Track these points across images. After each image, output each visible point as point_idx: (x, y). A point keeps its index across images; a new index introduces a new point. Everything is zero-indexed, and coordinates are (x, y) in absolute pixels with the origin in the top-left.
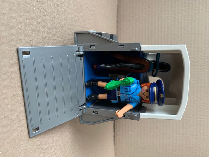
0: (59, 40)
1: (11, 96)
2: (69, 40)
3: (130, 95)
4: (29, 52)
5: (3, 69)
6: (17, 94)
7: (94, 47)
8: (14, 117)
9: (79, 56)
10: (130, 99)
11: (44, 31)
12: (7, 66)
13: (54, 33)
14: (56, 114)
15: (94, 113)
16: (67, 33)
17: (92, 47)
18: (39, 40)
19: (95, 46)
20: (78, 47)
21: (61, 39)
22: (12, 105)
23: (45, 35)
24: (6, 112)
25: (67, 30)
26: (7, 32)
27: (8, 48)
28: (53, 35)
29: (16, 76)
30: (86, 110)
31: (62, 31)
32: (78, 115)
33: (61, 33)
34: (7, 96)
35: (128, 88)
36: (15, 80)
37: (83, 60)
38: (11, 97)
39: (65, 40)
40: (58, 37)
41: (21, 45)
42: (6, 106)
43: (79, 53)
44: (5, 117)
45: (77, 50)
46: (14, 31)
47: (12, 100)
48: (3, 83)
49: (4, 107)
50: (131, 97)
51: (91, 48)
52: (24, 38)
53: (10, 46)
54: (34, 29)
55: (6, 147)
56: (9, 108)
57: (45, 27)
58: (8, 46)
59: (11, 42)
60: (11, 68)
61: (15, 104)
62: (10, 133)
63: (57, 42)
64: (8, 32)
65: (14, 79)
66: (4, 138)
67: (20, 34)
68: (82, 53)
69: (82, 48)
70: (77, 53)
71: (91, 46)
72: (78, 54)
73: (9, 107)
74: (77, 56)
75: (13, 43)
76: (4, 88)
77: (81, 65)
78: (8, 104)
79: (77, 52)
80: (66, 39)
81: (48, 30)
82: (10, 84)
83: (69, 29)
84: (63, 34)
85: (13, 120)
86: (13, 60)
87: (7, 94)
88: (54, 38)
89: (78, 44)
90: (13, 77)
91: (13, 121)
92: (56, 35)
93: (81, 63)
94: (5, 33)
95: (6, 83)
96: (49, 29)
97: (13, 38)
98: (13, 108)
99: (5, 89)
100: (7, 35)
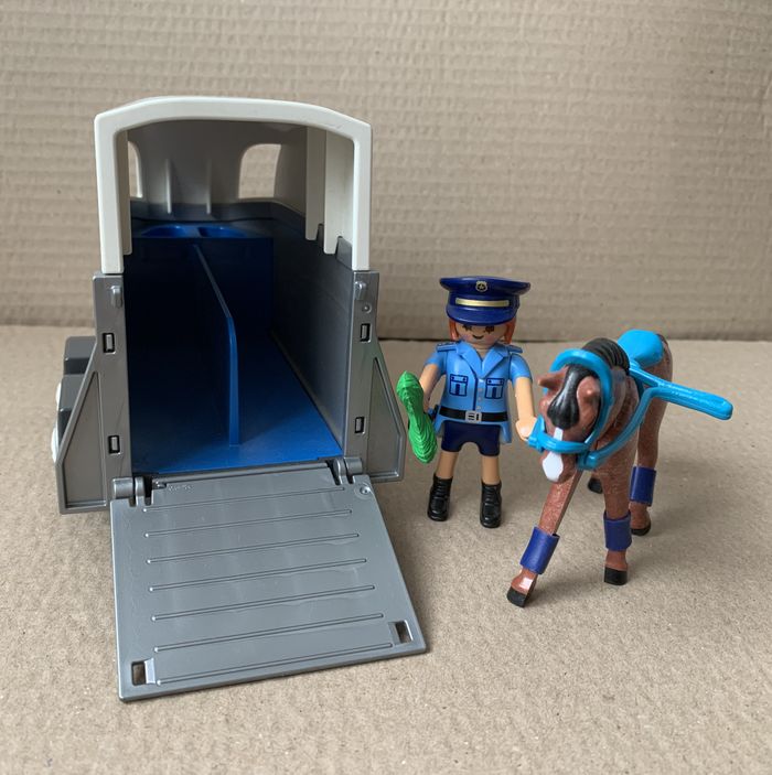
0: (65, 568)
1: (226, 729)
2: (71, 534)
3: (481, 381)
4: (134, 664)
5: (129, 751)
6: (225, 711)
7: (114, 439)
8: (301, 722)
9: (148, 494)
10: (493, 382)
11: (26, 624)
12: (122, 739)
13: (38, 588)
14: (353, 568)
15: (362, 431)
16: (46, 539)
17: (114, 448)
18: (54, 638)
19: (110, 438)
20: (117, 498)
21: (66, 561)
22: (257, 726)
23: (39, 619)
24: (275, 745)
25: (33, 540)
26: (8, 738)
27: (63, 737)
28: (44, 592)
29: (162, 713)
30: (351, 461)
31: (36, 557)
32: (368, 489)
33: (41, 560)
34: (225, 741)
35: (454, 384)
36: (175, 717)
37: (166, 480)
38: (229, 729)
39: (71, 549)
40: (55, 574)
41: (59, 697)
42: (258, 744)
43: (139, 495)
44: (290, 749)
45: (127, 501)
46: (10, 718)
47: (242, 726)
48: (177, 753)
49: (256, 748)
50: (487, 379)
51: (118, 451)
52: (37, 689)
53: (59, 731)
54: (14, 657)
55: (392, 747)
56: (264, 737)
57: (10, 620)
58: (58, 737)
59: (45, 729)
60: (134, 727)
61: (259, 719)
62: (350, 733)
63: (73, 579)
64: (10, 735)
65: (170, 721)
66: (362, 750)
67: (23, 702)
68: (139, 484)
69: (118, 483)
70: (140, 500)
71: (111, 451)
72: (143, 497)
73: (260, 735)
74: (148, 503)
75: (48, 723)
76: (194, 749)
77: (184, 485)
78: (251, 739)
79: (133, 503)
80: (66, 544)
81: (24, 607)
82: (185, 732)
83: (33, 530)
84: (47, 556)
85: (310, 725)
86: (108, 722)
87: (215, 741)
88: (54, 588)
89: (106, 496)
90: (163, 723)
91: (314, 724)
92: (46, 580)
93: (178, 487)
94: (11, 744)
95: (178, 744)
96: (20, 605)
97: (31, 721)
98: (269, 724)
99: (198, 747)
100: (18, 739)
